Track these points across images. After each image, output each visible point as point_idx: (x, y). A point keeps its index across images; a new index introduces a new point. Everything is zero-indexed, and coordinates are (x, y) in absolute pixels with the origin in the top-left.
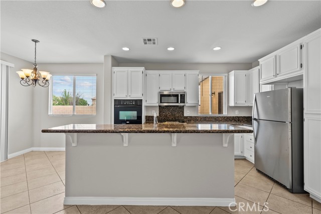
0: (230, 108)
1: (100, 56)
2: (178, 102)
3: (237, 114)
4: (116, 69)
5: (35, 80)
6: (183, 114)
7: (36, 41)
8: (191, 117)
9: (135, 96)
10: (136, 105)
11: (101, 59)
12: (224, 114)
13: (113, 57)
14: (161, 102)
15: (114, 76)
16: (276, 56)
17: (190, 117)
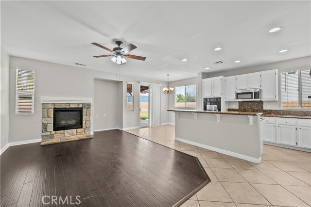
1: (196, 74)
2: (252, 98)
4: (204, 80)
5: (168, 92)
6: (262, 108)
7: (168, 75)
8: (272, 110)
9: (216, 95)
10: (217, 101)
11: (196, 75)
13: (203, 73)
14: (237, 99)
15: (203, 84)
17: (270, 110)
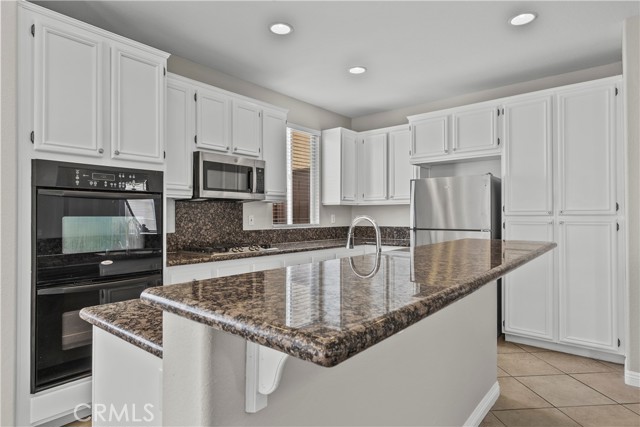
0: (325, 208)
2: (249, 190)
3: (333, 222)
4: (43, 18)
6: (241, 225)
12: (312, 222)
16: (449, 118)
17: (256, 232)
